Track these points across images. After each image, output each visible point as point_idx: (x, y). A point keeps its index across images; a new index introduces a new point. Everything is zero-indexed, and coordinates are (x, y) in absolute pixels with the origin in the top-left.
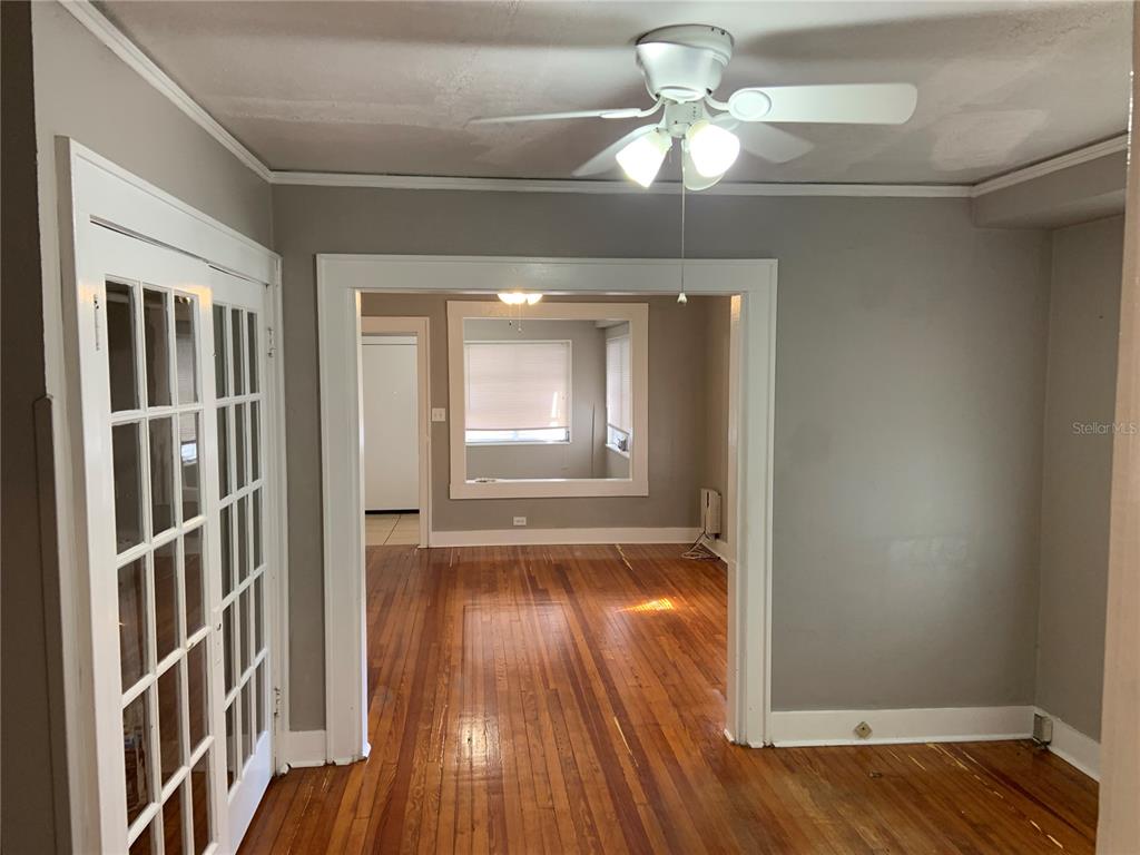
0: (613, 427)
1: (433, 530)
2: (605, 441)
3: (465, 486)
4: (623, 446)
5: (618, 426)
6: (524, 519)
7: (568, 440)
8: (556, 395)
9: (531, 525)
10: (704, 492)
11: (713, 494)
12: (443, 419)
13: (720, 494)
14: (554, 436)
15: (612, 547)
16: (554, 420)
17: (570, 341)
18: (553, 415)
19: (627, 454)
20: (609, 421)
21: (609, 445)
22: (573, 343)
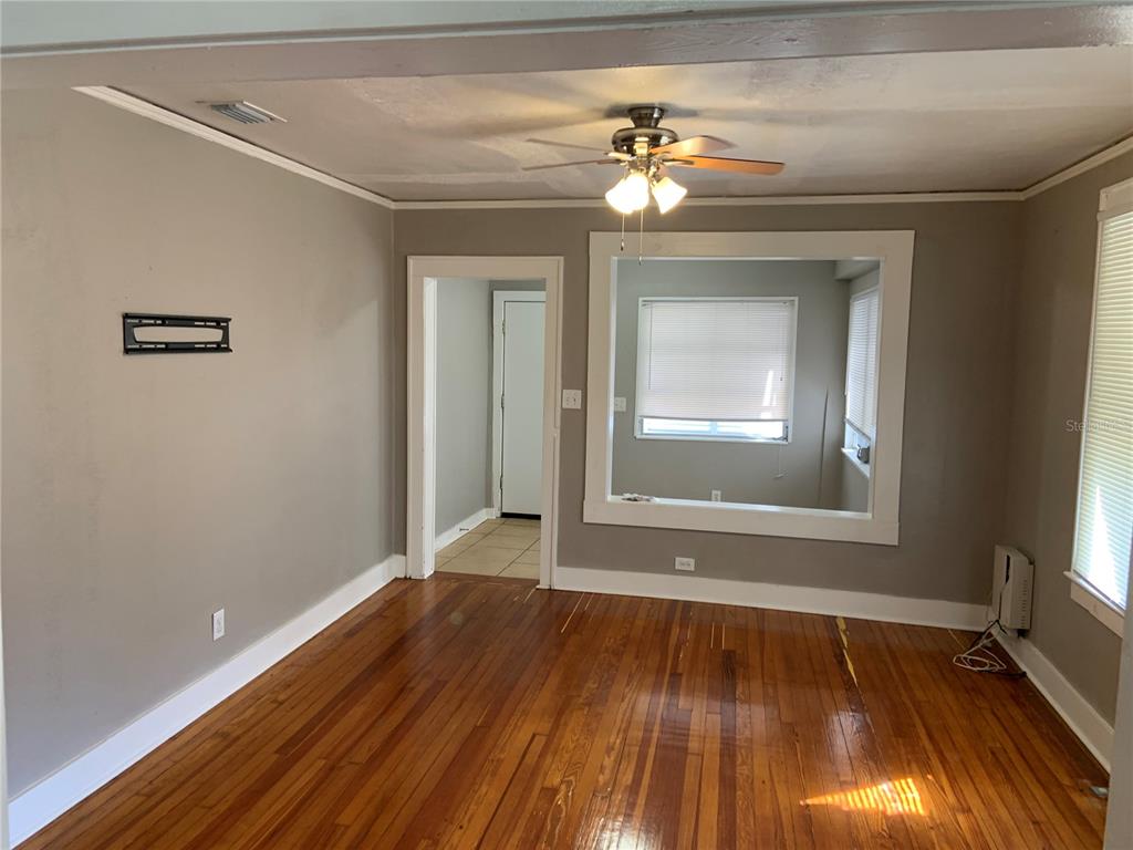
0: (852, 424)
1: (559, 565)
2: (841, 443)
3: (606, 505)
4: (865, 455)
5: (859, 426)
6: (692, 561)
7: (786, 439)
8: (771, 374)
9: (701, 571)
10: (1001, 554)
11: (1018, 560)
12: (578, 406)
13: (1031, 563)
14: (767, 430)
15: (830, 621)
16: (767, 409)
17: (796, 299)
18: (766, 402)
19: (866, 469)
20: (848, 416)
21: (844, 450)
22: (800, 300)
